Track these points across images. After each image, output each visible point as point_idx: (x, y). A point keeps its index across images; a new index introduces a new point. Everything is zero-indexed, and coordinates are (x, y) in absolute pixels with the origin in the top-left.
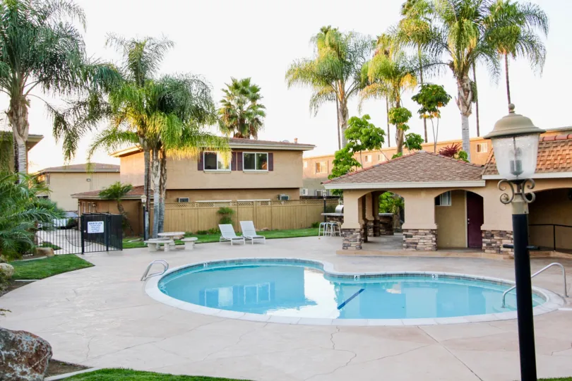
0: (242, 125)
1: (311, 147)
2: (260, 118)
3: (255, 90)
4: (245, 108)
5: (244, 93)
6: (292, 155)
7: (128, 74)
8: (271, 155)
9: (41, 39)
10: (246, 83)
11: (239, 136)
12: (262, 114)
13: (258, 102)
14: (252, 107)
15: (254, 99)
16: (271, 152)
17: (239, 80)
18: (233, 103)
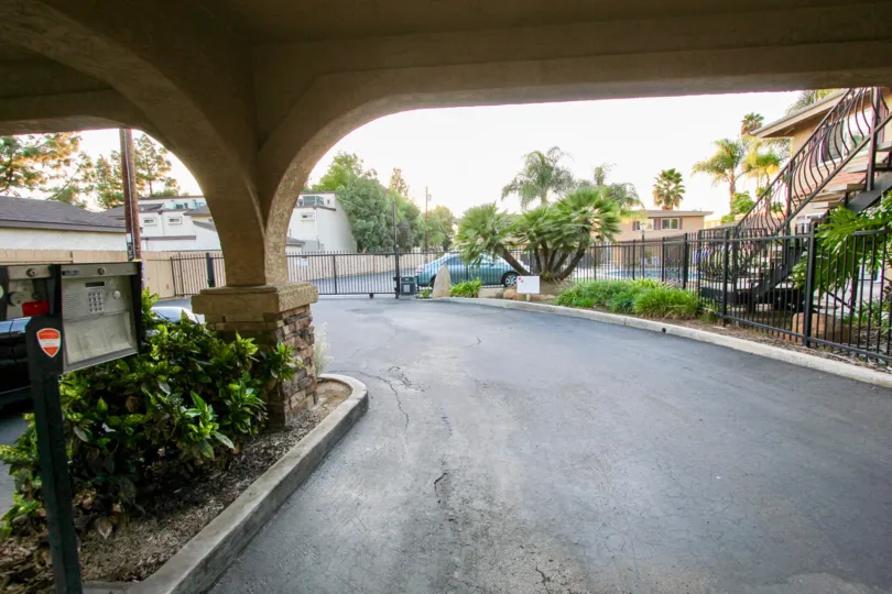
0: (668, 200)
1: (711, 213)
2: (681, 194)
3: (678, 175)
4: (671, 188)
5: (670, 179)
6: (698, 219)
7: (594, 183)
8: (681, 220)
9: (554, 173)
10: (672, 172)
11: (666, 208)
12: (683, 191)
13: (681, 183)
14: (676, 188)
15: (677, 182)
16: (681, 218)
17: (667, 169)
18: (662, 186)
